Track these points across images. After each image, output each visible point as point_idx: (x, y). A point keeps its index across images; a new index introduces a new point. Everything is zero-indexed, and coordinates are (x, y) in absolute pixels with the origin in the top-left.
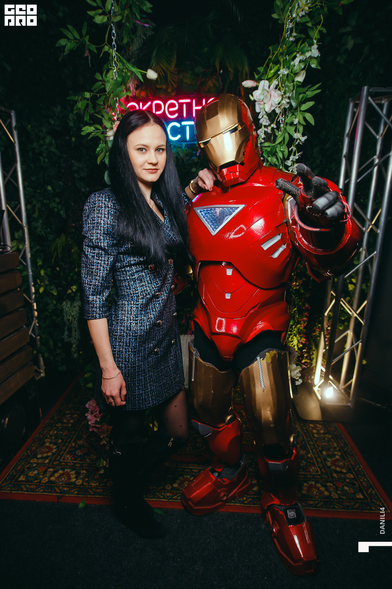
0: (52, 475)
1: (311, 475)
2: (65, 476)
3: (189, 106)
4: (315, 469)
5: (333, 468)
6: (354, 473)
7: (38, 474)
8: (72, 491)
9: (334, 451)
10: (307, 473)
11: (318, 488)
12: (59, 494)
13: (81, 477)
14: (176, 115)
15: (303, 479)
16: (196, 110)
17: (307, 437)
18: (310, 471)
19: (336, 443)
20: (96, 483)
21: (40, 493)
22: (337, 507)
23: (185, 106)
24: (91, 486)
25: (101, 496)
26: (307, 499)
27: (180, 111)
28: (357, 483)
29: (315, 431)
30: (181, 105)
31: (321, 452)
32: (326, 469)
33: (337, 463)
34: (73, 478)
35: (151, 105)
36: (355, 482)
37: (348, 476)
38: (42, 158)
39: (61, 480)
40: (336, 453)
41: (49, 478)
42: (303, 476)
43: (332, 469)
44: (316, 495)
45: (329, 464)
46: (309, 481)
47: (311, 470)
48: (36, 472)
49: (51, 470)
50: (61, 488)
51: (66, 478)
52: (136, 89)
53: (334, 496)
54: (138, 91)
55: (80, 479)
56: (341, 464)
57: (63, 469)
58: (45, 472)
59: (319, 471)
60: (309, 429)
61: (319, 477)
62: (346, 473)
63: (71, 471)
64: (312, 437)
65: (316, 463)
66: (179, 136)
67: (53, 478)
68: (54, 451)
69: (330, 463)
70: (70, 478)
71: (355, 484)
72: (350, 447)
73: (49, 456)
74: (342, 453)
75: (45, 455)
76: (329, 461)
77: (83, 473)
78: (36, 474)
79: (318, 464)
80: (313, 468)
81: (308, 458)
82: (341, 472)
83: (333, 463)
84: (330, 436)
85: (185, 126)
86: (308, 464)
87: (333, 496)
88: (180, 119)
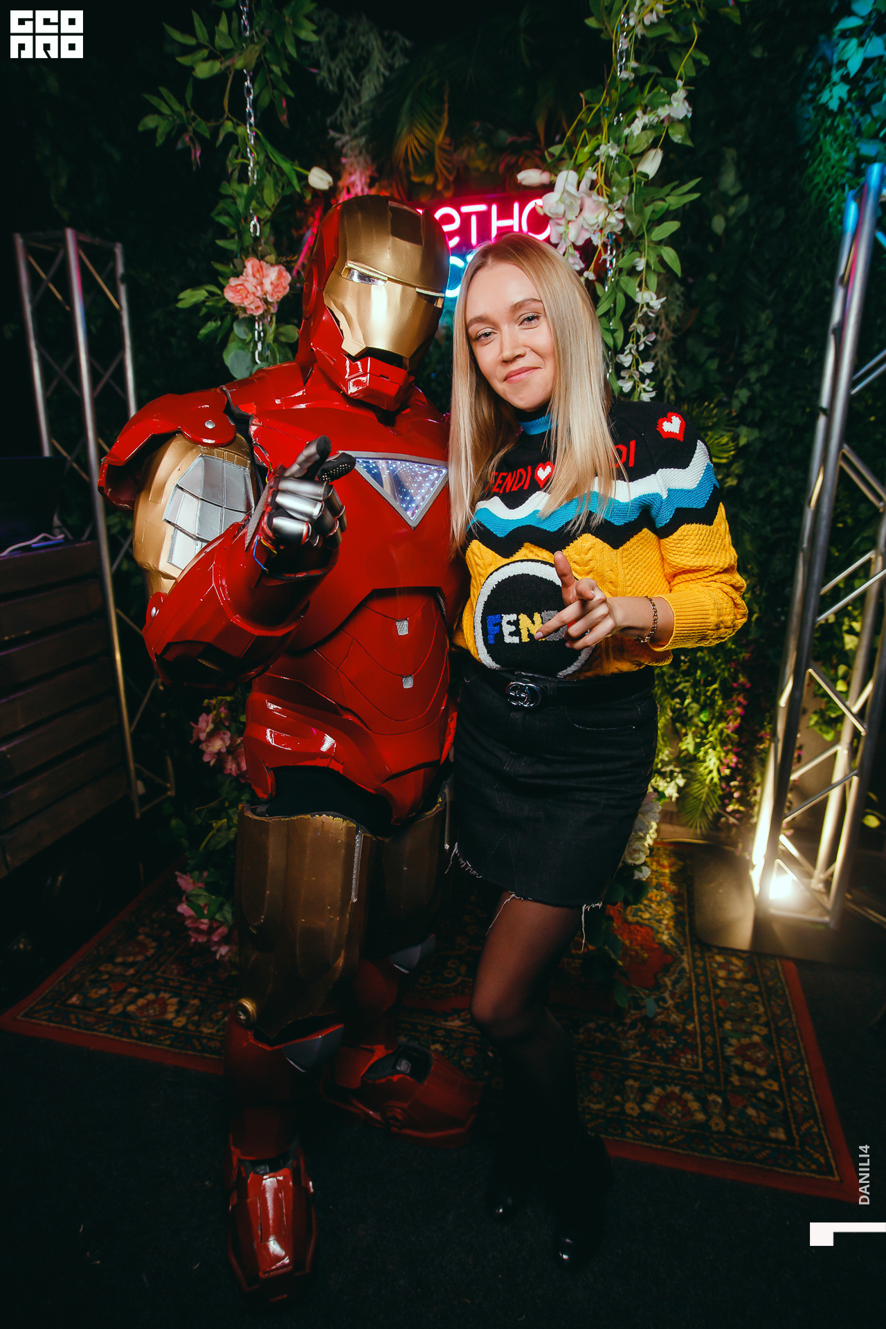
0: (132, 1002)
1: (677, 1071)
2: (156, 1006)
3: (484, 218)
4: (693, 1060)
5: (737, 1062)
6: (783, 1080)
7: (107, 995)
8: (162, 1038)
9: (751, 1024)
10: (670, 1066)
11: (684, 1103)
12: (134, 1041)
13: (188, 1012)
14: (457, 240)
15: (656, 1078)
16: (499, 229)
17: (698, 984)
18: (680, 1062)
19: (764, 1005)
20: (213, 1028)
21: (100, 1034)
22: (713, 1151)
23: (474, 219)
24: (202, 1032)
25: (213, 1056)
26: (651, 1123)
27: (464, 231)
28: (781, 1104)
29: (722, 973)
30: (466, 218)
31: (721, 1022)
32: (720, 1061)
33: (749, 1053)
34: (171, 1012)
36: (779, 1102)
37: (765, 1085)
38: (174, 341)
39: (146, 1013)
40: (756, 1029)
41: (125, 1007)
42: (659, 1072)
43: (732, 1063)
44: (674, 1117)
45: (729, 1051)
46: (670, 1084)
47: (683, 1060)
48: (104, 991)
49: (134, 990)
50: (142, 1029)
51: (158, 1009)
53: (717, 1124)
55: (184, 1015)
56: (759, 1055)
57: (157, 992)
58: (123, 992)
59: (701, 1064)
60: (711, 966)
61: (696, 1078)
62: (764, 1078)
63: (170, 998)
64: (711, 985)
65: (700, 1046)
67: (131, 1008)
68: (150, 952)
69: (733, 1049)
70: (164, 1011)
71: (777, 1106)
72: (794, 1019)
73: (138, 962)
74: (770, 1031)
75: (131, 959)
76: (731, 1045)
77: (193, 1005)
78: (102, 996)
79: (703, 1048)
80: (689, 1057)
81: (686, 1032)
82: (753, 1075)
83: (742, 1052)
84: (755, 989)
86: (681, 1046)
87: (713, 1125)
88: (464, 250)
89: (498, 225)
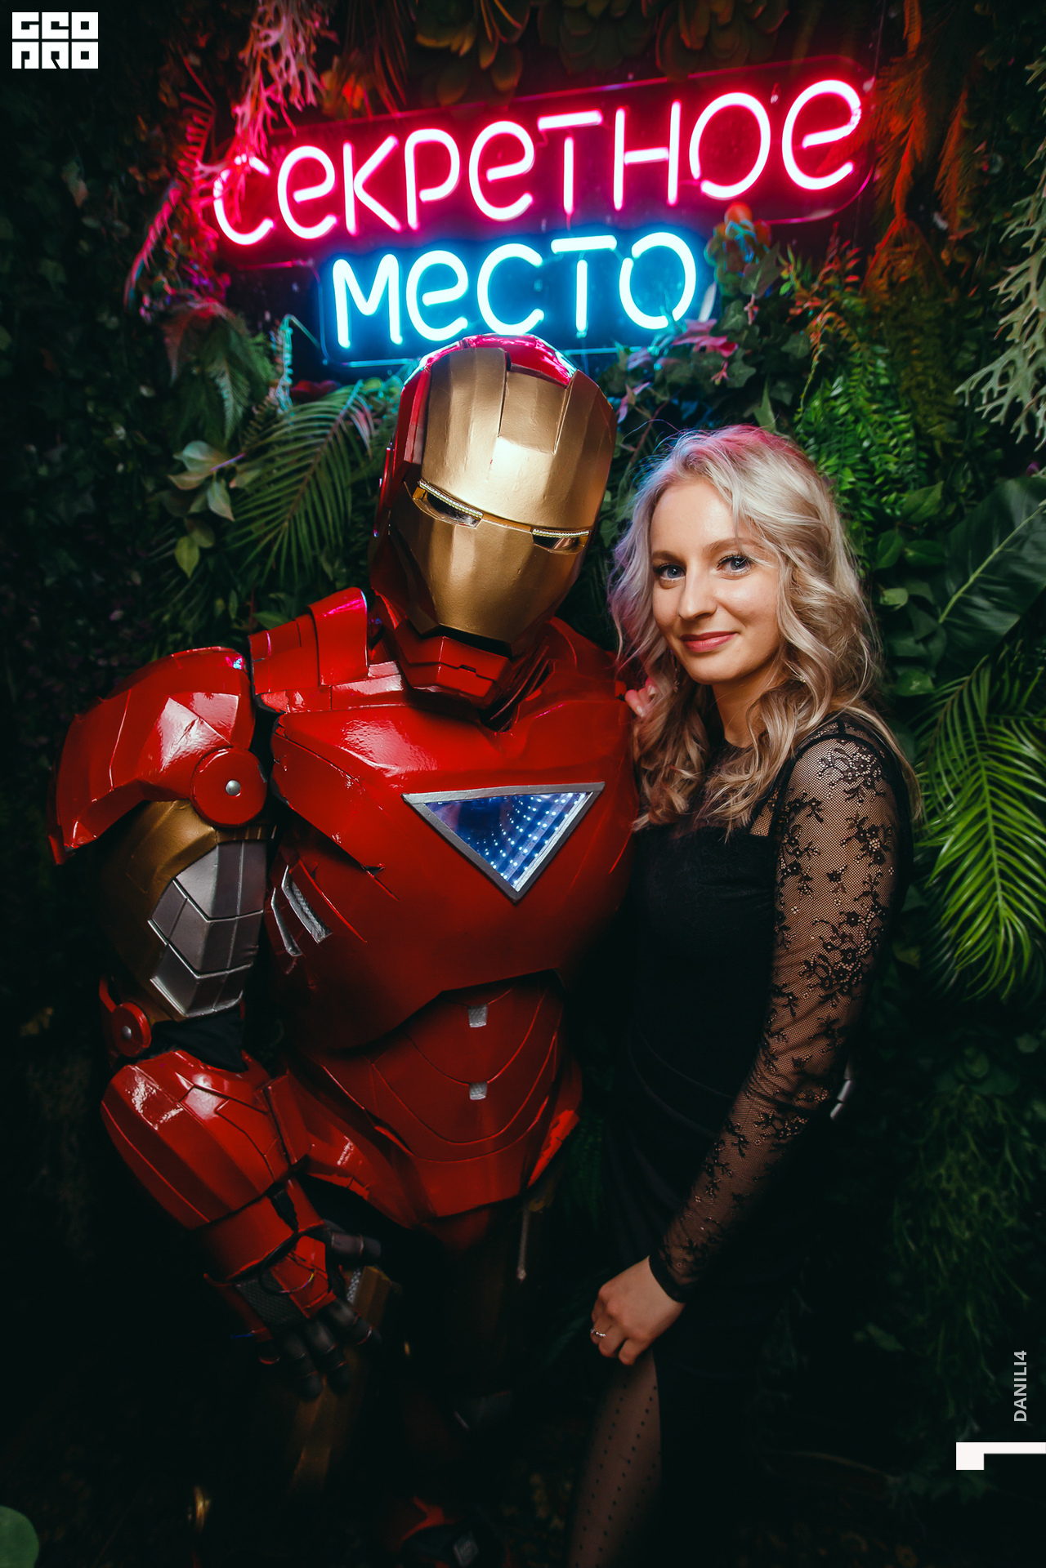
3: (594, 145)
14: (525, 201)
16: (629, 169)
23: (569, 146)
27: (544, 180)
30: (549, 145)
35: (397, 155)
66: (537, 316)
85: (571, 258)
88: (543, 226)
89: (627, 162)
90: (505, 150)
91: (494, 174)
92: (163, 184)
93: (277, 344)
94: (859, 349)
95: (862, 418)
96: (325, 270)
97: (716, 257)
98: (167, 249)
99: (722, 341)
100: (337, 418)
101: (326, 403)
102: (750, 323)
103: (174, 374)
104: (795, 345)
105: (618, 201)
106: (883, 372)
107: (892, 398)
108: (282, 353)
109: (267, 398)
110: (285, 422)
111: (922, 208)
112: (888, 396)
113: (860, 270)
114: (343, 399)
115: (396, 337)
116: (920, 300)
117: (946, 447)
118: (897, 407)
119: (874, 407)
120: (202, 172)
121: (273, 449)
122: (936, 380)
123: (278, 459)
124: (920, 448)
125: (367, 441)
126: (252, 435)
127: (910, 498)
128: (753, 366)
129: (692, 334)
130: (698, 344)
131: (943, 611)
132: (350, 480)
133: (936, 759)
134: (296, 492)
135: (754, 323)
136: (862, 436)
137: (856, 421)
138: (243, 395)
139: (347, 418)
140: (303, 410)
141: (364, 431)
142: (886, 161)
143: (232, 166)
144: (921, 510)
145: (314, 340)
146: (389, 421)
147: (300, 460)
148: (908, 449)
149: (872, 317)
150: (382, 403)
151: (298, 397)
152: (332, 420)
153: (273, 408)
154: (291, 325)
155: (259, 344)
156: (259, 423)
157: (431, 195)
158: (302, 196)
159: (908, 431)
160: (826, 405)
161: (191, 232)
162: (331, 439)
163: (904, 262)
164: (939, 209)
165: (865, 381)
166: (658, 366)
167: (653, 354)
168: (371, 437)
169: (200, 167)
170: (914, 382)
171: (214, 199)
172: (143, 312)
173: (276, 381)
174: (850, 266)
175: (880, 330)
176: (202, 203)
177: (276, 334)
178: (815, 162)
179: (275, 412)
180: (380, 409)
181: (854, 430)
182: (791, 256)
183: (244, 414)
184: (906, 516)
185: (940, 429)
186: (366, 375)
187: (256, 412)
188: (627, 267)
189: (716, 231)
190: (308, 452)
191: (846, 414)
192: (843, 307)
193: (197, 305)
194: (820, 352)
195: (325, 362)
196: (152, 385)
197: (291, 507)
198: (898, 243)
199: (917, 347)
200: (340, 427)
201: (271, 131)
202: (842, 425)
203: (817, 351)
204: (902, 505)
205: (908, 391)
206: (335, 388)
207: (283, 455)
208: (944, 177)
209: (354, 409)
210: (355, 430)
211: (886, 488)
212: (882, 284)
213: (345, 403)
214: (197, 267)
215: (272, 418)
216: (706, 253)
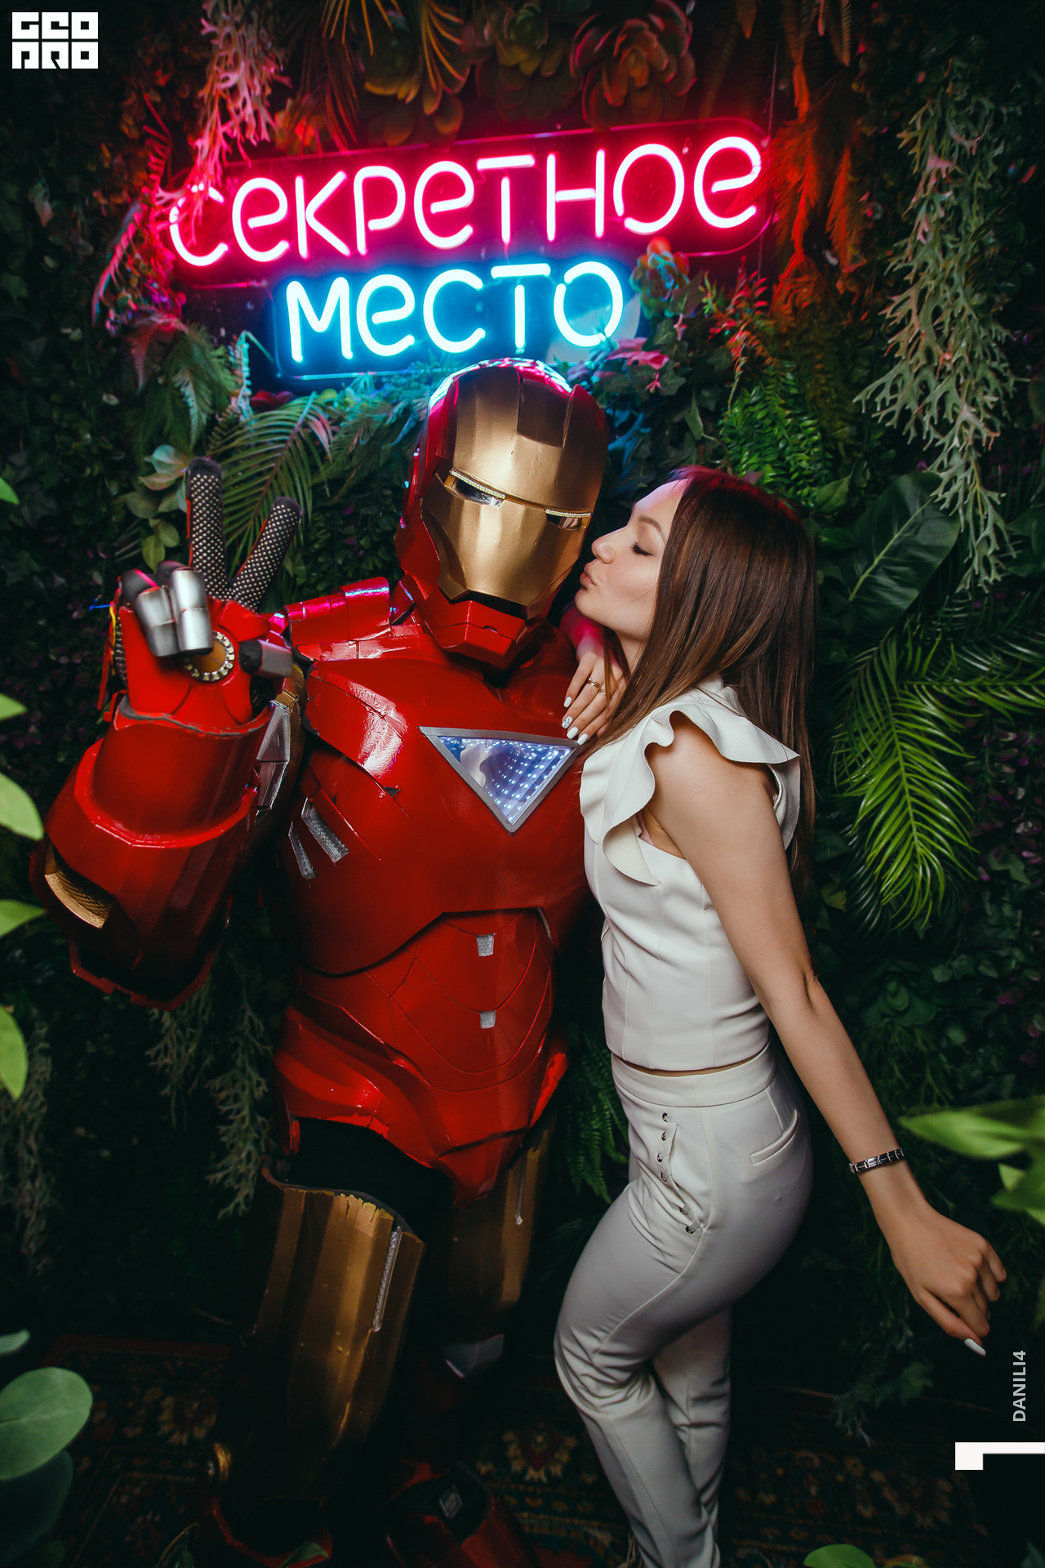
35: (347, 187)
52: (274, 104)
54: (281, 117)
66: (479, 335)
85: (508, 284)
88: (483, 255)
89: (558, 200)
90: (446, 186)
91: (437, 207)
92: (124, 208)
93: (235, 358)
94: (771, 363)
95: (778, 423)
96: (279, 290)
97: (640, 283)
98: (128, 268)
99: (652, 356)
100: (296, 425)
101: (284, 412)
102: (679, 338)
103: (141, 384)
104: (719, 359)
105: (551, 233)
106: (792, 383)
107: (800, 405)
108: (241, 366)
109: (230, 407)
110: (247, 428)
111: (815, 246)
112: (798, 404)
113: (767, 296)
114: (298, 409)
115: (347, 353)
116: (820, 323)
117: (848, 448)
118: (804, 414)
119: (788, 412)
120: (161, 198)
121: (237, 453)
122: (837, 390)
123: (242, 462)
124: (826, 450)
125: (327, 447)
126: (216, 440)
127: (821, 492)
128: (683, 376)
129: (624, 350)
130: (630, 358)
131: (852, 591)
132: (310, 483)
133: (853, 719)
134: (259, 493)
135: (682, 339)
136: (779, 437)
137: (773, 424)
138: (207, 404)
139: (305, 425)
140: (262, 418)
141: (323, 437)
142: (784, 205)
143: (189, 195)
144: (832, 501)
145: (268, 355)
146: (347, 428)
147: (262, 464)
148: (816, 450)
149: (780, 337)
150: (338, 412)
151: (257, 407)
152: (291, 427)
153: (236, 416)
154: (248, 340)
155: (220, 357)
156: (223, 429)
157: (377, 224)
158: (255, 222)
159: (816, 435)
160: (746, 411)
161: (150, 254)
162: (290, 444)
163: (805, 290)
164: (830, 247)
165: (779, 390)
166: (595, 379)
167: (589, 367)
168: (330, 443)
169: (161, 193)
170: (819, 392)
171: (170, 224)
172: (108, 325)
173: (237, 391)
174: (757, 294)
175: (787, 348)
176: (160, 227)
177: (234, 348)
178: (724, 204)
179: (237, 420)
180: (336, 417)
181: (771, 431)
182: (707, 283)
183: (207, 420)
184: (819, 506)
185: (845, 432)
186: (320, 387)
187: (220, 420)
188: (560, 292)
189: (639, 261)
190: (271, 456)
191: (763, 418)
192: (755, 327)
193: (159, 320)
194: (742, 363)
195: (279, 375)
196: (117, 394)
197: (255, 507)
198: (798, 275)
199: (820, 362)
200: (299, 433)
201: (226, 164)
202: (760, 428)
203: (739, 363)
204: (815, 497)
205: (814, 401)
206: (291, 399)
207: (243, 459)
208: (834, 221)
209: (310, 417)
210: (314, 437)
211: (801, 482)
212: (787, 309)
213: (301, 413)
214: (156, 285)
215: (234, 424)
216: (631, 280)
